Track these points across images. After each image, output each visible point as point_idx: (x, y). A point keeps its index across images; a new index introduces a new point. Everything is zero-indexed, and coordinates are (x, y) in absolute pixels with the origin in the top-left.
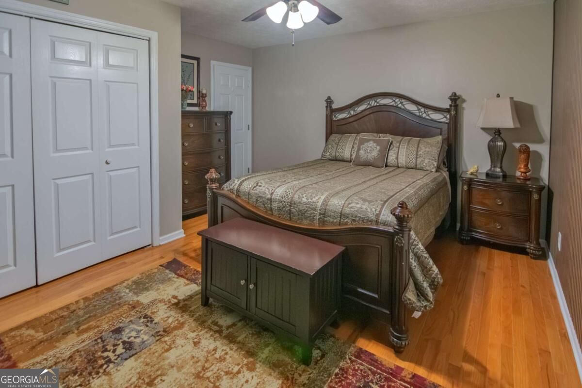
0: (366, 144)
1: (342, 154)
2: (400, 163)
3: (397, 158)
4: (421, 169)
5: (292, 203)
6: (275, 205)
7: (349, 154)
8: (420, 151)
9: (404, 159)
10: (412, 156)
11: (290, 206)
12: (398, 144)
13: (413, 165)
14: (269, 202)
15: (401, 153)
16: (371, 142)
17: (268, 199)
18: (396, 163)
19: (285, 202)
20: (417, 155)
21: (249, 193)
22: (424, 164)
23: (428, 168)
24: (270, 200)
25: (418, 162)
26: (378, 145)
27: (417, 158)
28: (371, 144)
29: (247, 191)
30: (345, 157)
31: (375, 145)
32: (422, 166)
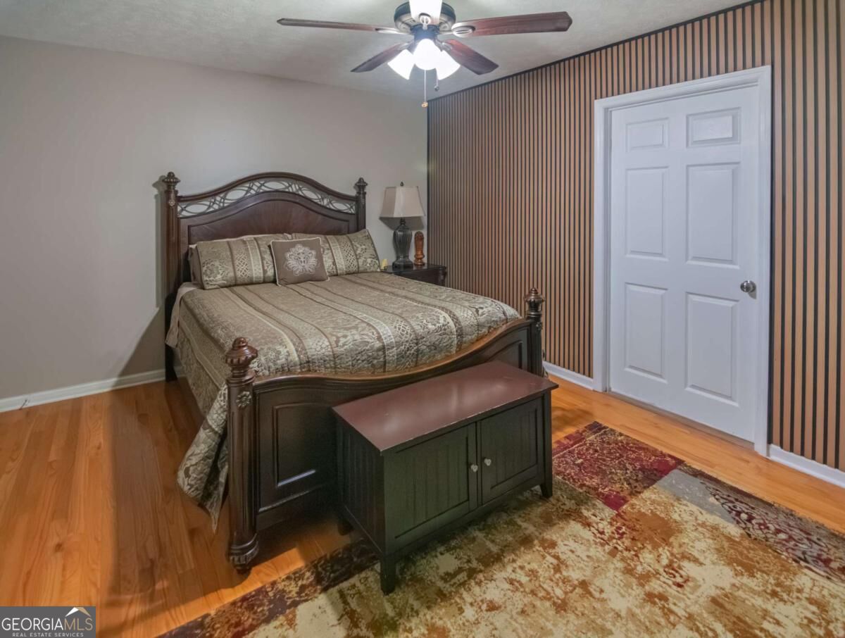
0: (293, 250)
1: (248, 273)
2: (340, 270)
3: (334, 263)
4: (365, 272)
5: (419, 338)
6: (392, 354)
7: (262, 271)
8: (357, 250)
9: (343, 263)
10: (352, 258)
11: (417, 344)
12: (327, 245)
13: (355, 269)
14: (381, 353)
15: (336, 256)
16: (299, 246)
17: (379, 350)
18: (335, 271)
19: (407, 341)
20: (356, 255)
21: (334, 355)
22: (368, 265)
23: (372, 269)
24: (383, 349)
25: (360, 264)
26: (311, 249)
27: (357, 259)
28: (300, 249)
29: (327, 353)
30: (254, 275)
31: (307, 249)
32: (366, 267)
